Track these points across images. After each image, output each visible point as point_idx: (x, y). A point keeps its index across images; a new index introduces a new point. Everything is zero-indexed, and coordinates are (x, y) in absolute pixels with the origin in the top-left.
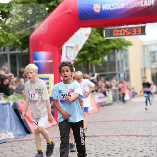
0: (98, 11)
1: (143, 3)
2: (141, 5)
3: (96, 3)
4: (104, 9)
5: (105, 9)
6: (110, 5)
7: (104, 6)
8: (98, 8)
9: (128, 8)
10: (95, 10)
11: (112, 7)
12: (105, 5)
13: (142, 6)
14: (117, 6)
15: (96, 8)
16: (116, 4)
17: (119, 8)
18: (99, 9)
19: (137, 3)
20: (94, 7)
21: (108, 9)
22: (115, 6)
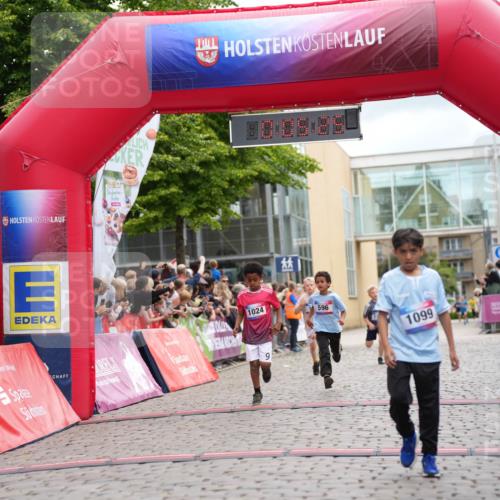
0: (209, 60)
1: (352, 38)
2: (344, 42)
3: (204, 37)
4: (230, 53)
5: (233, 55)
6: (249, 42)
7: (229, 45)
8: (210, 51)
9: (303, 52)
10: (200, 56)
11: (254, 49)
12: (232, 43)
13: (347, 45)
14: (271, 44)
15: (204, 52)
16: (267, 40)
17: (276, 51)
18: (214, 55)
19: (331, 37)
20: (198, 49)
21: (242, 55)
22: (263, 45)
